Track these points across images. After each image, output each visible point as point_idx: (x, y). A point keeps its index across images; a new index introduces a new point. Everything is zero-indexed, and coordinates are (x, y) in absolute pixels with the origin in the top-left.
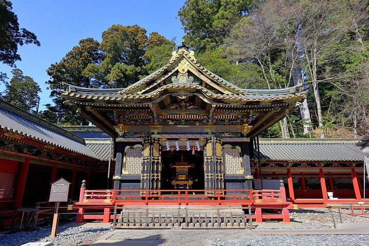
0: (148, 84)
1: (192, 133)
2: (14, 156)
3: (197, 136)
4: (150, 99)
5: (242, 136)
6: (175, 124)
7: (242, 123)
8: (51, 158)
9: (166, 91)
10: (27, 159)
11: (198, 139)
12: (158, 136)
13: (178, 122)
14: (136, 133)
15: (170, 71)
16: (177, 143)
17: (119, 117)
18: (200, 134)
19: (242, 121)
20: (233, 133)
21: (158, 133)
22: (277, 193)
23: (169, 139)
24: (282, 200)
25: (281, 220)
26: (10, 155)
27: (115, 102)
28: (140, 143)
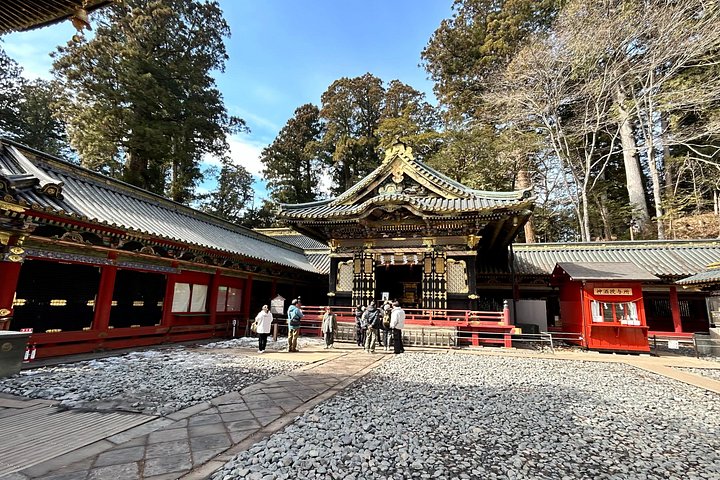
0: (359, 193)
1: (409, 247)
2: (239, 274)
3: (415, 250)
4: (357, 215)
5: (468, 249)
6: (390, 237)
7: (468, 233)
8: (270, 274)
9: (372, 205)
10: (250, 276)
11: (415, 253)
12: (371, 251)
13: (394, 234)
14: (349, 248)
15: (383, 176)
16: (392, 258)
17: (330, 231)
18: (418, 247)
19: (468, 231)
20: (457, 246)
21: (372, 248)
22: (499, 315)
23: (383, 254)
24: (503, 323)
25: (503, 345)
26: (236, 273)
27: (323, 219)
28: (351, 258)
